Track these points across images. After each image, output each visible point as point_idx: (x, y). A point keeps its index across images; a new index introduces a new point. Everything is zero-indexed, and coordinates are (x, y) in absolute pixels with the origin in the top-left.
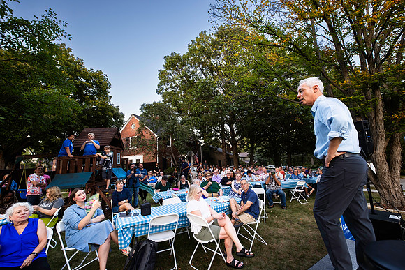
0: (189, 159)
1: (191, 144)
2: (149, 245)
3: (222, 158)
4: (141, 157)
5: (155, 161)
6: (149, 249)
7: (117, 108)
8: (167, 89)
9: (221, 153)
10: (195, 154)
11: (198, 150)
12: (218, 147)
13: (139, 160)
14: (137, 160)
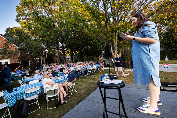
2: (25, 102)
5: (18, 62)
6: (25, 104)
9: (57, 57)
10: (43, 58)
11: (45, 55)
12: (56, 54)
13: (7, 62)
14: (5, 62)
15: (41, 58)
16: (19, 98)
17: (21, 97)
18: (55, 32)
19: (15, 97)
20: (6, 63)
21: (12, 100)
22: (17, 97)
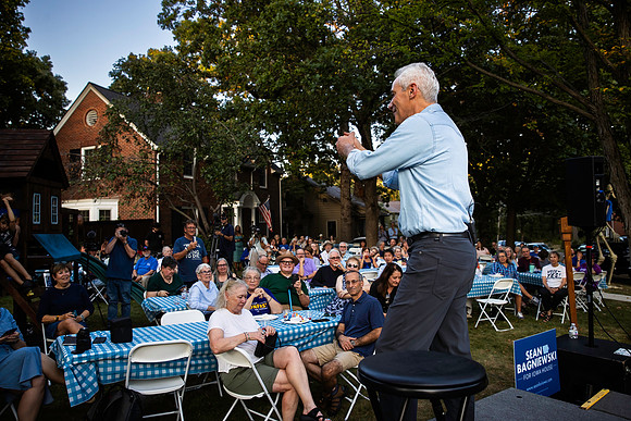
0: (245, 213)
1: (255, 172)
2: (127, 398)
3: (337, 215)
4: (113, 206)
5: (150, 215)
6: (127, 407)
7: (47, 63)
8: (188, 15)
9: (336, 201)
10: (262, 201)
11: (273, 191)
12: (330, 183)
13: (108, 212)
14: (101, 212)
15: (249, 200)
16: (109, 377)
17: (114, 373)
18: (320, 69)
19: (92, 367)
20: (105, 213)
21: (80, 379)
22: (101, 370)
